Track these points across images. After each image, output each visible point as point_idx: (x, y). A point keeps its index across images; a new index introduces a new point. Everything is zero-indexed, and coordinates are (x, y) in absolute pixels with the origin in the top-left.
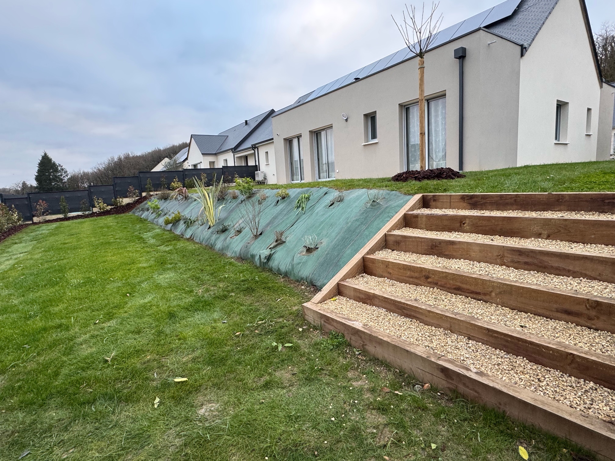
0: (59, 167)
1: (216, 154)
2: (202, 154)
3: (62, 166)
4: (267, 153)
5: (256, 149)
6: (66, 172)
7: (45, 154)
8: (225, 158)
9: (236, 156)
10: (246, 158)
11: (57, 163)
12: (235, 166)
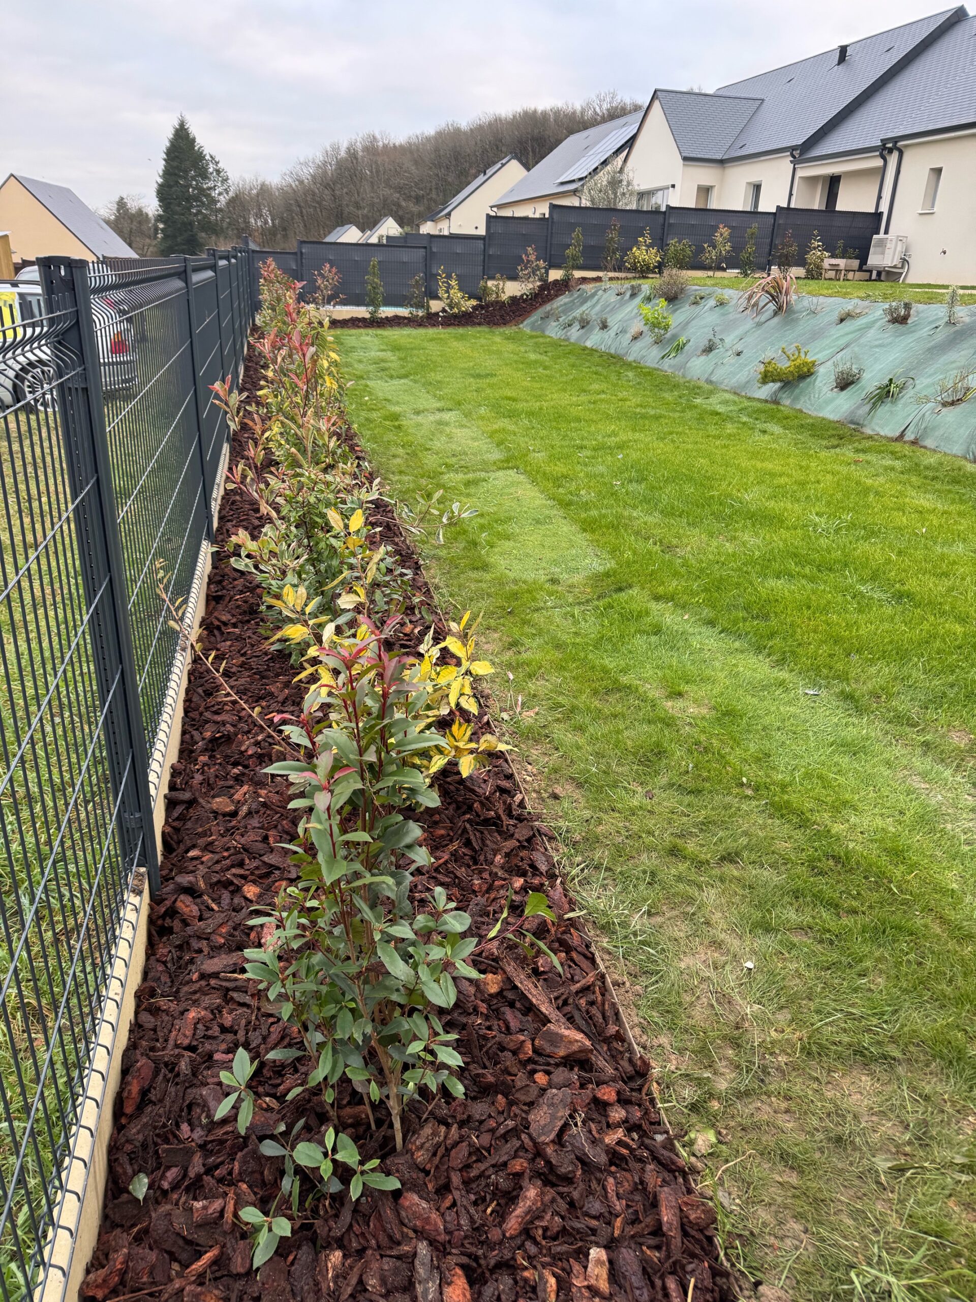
0: (211, 165)
1: (722, 162)
2: (685, 159)
3: (217, 163)
4: (938, 171)
5: (896, 154)
6: (225, 180)
7: (182, 124)
8: (755, 179)
9: (800, 173)
10: (834, 182)
11: (207, 151)
12: (788, 208)
